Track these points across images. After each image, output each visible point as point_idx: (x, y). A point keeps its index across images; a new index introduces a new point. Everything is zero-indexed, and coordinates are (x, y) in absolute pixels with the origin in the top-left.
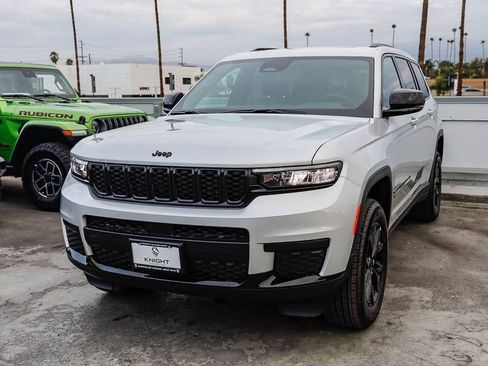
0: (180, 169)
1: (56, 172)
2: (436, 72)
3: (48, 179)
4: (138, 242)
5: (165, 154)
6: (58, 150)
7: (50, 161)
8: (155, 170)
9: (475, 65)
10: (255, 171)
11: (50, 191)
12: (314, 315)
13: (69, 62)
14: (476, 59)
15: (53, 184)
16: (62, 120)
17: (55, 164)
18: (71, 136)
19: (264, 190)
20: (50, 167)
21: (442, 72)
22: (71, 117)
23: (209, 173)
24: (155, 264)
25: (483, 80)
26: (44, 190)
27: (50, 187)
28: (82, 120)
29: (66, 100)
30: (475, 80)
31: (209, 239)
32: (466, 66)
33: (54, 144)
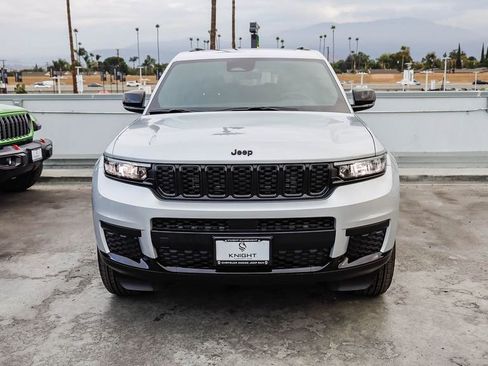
0: (263, 167)
4: (224, 240)
5: (245, 153)
8: (236, 169)
10: (335, 164)
12: (364, 287)
19: (342, 181)
23: (294, 169)
24: (240, 259)
31: (295, 230)
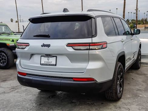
1: (5, 57)
2: (130, 23)
3: (2, 59)
6: (5, 50)
7: (3, 54)
9: (142, 20)
11: (3, 63)
13: (16, 22)
14: (143, 19)
15: (4, 61)
16: (6, 41)
17: (4, 55)
18: (9, 46)
20: (3, 55)
21: (132, 23)
22: (10, 40)
25: (145, 25)
26: (1, 63)
27: (3, 62)
28: (13, 41)
29: (9, 34)
30: (142, 25)
32: (139, 21)
33: (4, 48)
